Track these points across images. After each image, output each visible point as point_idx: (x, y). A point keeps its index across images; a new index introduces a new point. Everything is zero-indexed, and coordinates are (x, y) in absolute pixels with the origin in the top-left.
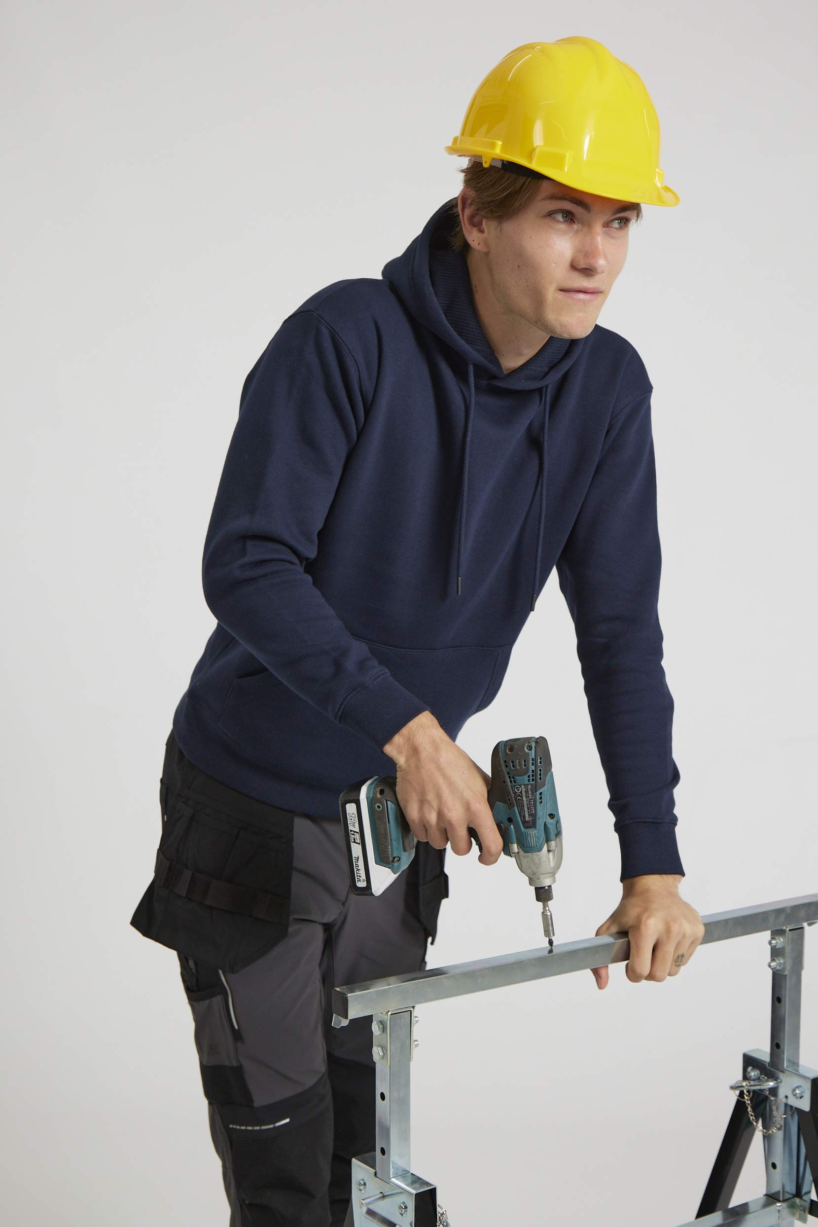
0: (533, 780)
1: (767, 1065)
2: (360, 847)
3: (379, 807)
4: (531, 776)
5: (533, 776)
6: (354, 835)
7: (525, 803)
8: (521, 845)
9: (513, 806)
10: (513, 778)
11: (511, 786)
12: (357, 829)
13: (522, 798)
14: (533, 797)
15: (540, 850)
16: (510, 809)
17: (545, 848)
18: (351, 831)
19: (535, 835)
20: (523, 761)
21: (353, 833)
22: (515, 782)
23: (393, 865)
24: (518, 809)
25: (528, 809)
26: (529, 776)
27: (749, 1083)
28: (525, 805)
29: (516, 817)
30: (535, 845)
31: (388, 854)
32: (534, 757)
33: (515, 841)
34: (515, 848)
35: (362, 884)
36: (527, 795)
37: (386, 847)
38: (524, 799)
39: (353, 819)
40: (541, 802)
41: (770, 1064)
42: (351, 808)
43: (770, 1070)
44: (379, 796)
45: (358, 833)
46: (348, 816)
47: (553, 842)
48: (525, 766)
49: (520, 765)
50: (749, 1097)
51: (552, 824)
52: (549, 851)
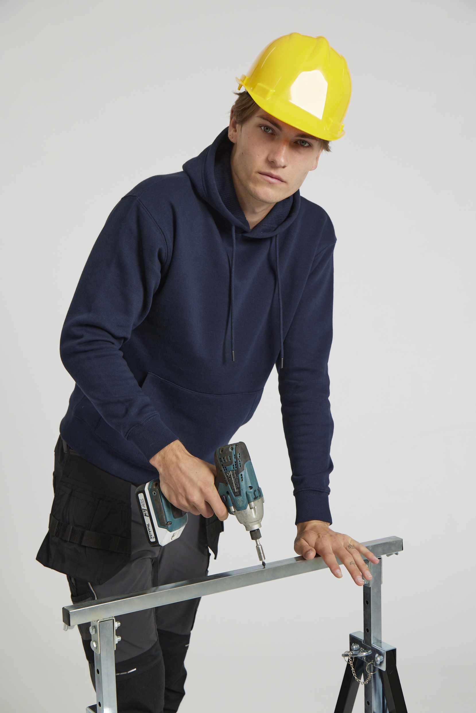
0: (236, 467)
1: (362, 642)
2: (149, 518)
3: (155, 493)
4: (234, 465)
5: (236, 465)
6: (145, 511)
7: (233, 481)
8: (235, 507)
9: (228, 484)
10: (225, 468)
11: (225, 472)
12: (146, 508)
13: (231, 478)
14: (237, 478)
15: (245, 508)
16: (226, 486)
17: (248, 507)
18: (143, 509)
19: (241, 500)
20: (229, 457)
21: (144, 510)
22: (226, 470)
23: (168, 527)
24: (230, 486)
25: (235, 485)
26: (233, 466)
27: (352, 653)
28: (234, 483)
29: (230, 491)
30: (242, 506)
31: (164, 520)
32: (235, 454)
33: (232, 505)
34: (232, 509)
35: (153, 540)
36: (234, 476)
37: (162, 517)
38: (233, 479)
39: (143, 502)
40: (242, 480)
41: (364, 641)
42: (141, 496)
43: (364, 645)
44: (154, 487)
45: (146, 510)
46: (140, 501)
47: (252, 502)
48: (230, 460)
49: (227, 460)
50: (352, 661)
51: (251, 492)
52: (251, 508)
